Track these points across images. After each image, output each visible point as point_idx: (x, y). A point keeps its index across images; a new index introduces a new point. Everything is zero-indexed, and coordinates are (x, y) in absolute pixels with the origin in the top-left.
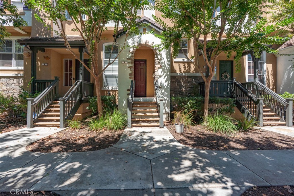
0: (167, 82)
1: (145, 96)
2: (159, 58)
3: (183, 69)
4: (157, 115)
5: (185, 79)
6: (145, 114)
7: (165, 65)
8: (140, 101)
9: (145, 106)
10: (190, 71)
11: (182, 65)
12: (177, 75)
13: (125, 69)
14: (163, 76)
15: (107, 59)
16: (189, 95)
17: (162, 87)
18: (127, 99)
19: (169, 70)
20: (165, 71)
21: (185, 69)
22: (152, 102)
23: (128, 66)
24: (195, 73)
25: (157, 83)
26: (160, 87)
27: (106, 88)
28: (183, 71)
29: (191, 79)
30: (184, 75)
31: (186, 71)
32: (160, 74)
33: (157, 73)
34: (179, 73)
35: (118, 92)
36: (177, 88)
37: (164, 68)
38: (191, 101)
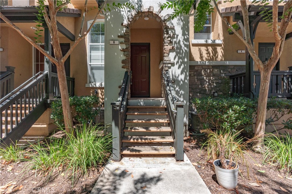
0: (184, 73)
1: (148, 96)
2: (170, 35)
3: (205, 55)
4: (169, 132)
5: (209, 70)
6: (147, 128)
7: (181, 47)
8: (139, 104)
9: (148, 114)
10: (216, 59)
11: (203, 49)
12: (197, 64)
13: (116, 54)
14: (177, 64)
15: (93, 43)
16: (216, 94)
17: (176, 83)
18: (112, 104)
19: (186, 54)
20: (181, 56)
21: (208, 55)
22: (159, 106)
23: (120, 48)
24: (224, 61)
25: (168, 75)
26: (172, 82)
27: (92, 85)
28: (206, 59)
29: (218, 69)
30: (207, 64)
31: (210, 58)
32: (172, 60)
33: (167, 59)
34: (200, 62)
35: (103, 90)
36: (196, 84)
37: (178, 51)
38: (236, 107)
